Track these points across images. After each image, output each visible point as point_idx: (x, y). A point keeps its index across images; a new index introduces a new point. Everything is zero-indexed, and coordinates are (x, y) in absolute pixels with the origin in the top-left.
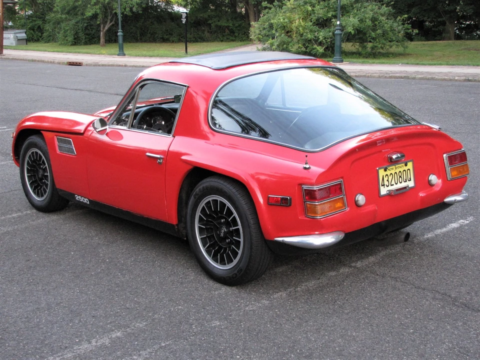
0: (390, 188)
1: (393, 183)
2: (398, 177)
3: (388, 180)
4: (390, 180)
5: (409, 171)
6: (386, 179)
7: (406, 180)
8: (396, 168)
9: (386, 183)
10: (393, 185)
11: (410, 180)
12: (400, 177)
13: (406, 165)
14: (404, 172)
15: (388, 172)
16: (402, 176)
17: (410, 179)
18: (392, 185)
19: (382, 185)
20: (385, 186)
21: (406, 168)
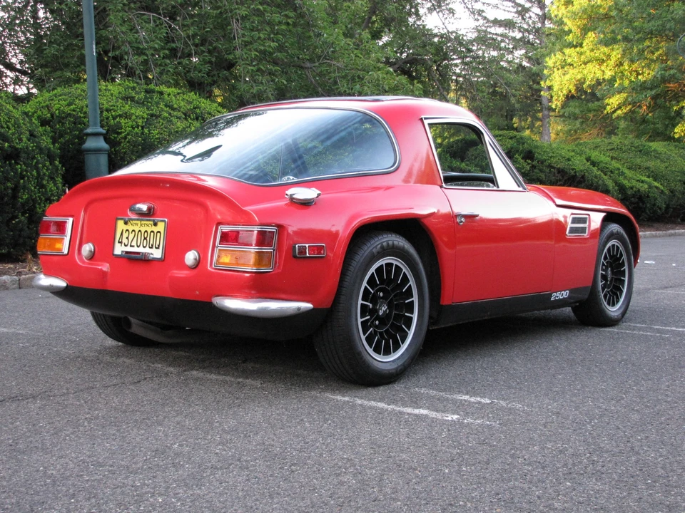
0: (129, 249)
1: (134, 243)
2: (143, 238)
3: (127, 238)
4: (130, 239)
5: (159, 234)
6: (125, 235)
7: (152, 245)
8: (141, 225)
9: (125, 241)
10: (133, 246)
11: (158, 248)
12: (145, 239)
13: (155, 224)
14: (152, 234)
15: (130, 227)
16: (148, 239)
17: (159, 246)
18: (131, 246)
19: (119, 242)
20: (123, 244)
21: (155, 229)
